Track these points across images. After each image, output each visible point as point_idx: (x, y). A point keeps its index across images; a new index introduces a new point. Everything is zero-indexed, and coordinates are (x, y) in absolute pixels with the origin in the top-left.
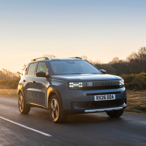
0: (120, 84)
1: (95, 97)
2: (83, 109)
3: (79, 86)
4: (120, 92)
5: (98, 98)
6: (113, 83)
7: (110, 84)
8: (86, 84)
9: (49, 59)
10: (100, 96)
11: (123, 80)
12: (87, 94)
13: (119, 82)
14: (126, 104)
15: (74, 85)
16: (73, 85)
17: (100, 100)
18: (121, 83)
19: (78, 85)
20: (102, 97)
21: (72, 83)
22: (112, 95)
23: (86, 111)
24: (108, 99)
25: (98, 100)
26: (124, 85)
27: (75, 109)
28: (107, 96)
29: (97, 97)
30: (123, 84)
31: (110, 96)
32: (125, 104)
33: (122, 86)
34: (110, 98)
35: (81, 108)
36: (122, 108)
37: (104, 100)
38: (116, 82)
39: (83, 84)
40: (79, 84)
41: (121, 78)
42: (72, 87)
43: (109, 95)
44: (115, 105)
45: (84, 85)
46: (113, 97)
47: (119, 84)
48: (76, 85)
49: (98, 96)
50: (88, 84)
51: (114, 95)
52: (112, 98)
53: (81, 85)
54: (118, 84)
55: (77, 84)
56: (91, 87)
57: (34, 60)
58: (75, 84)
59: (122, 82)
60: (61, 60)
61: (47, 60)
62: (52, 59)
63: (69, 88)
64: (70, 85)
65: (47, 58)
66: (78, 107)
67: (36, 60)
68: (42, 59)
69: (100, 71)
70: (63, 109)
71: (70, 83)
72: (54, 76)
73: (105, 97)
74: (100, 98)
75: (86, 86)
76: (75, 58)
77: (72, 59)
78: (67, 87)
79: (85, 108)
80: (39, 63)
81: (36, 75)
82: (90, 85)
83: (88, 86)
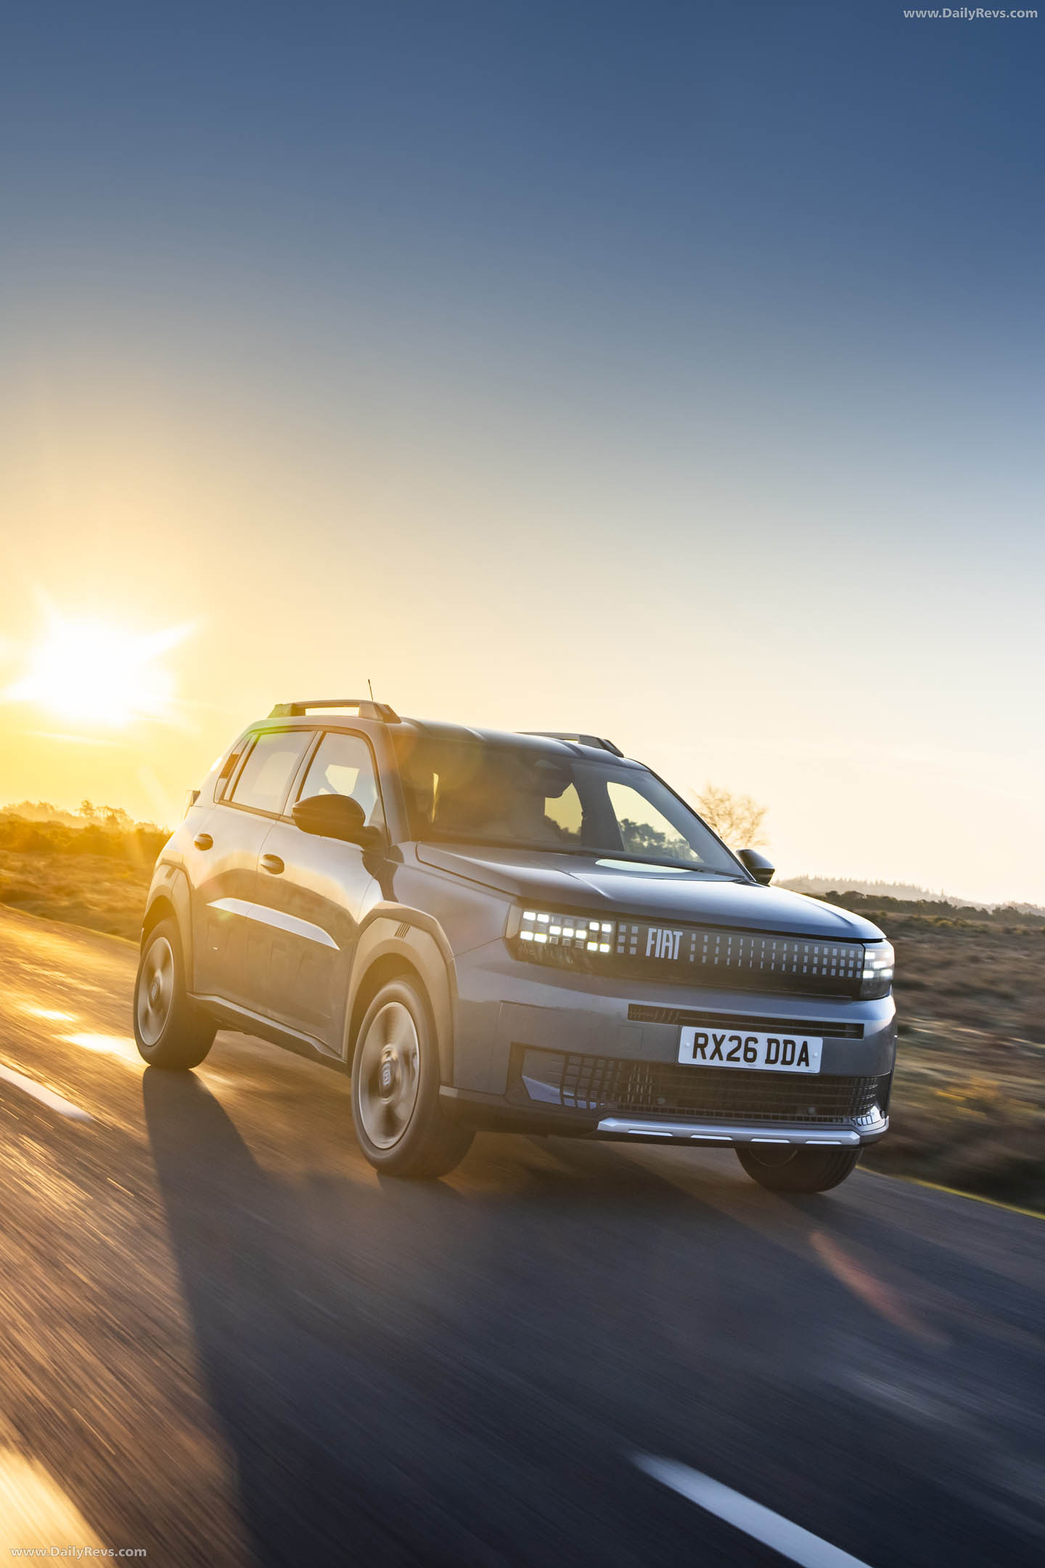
0: (868, 975)
1: (688, 1034)
2: (593, 1105)
3: (586, 941)
4: (858, 1029)
5: (703, 1047)
8: (634, 940)
9: (403, 723)
10: (719, 1033)
11: (886, 943)
12: (630, 1005)
13: (863, 961)
14: (884, 1115)
15: (555, 930)
16: (544, 928)
17: (716, 1062)
18: (877, 965)
19: (582, 934)
20: (735, 1043)
21: (544, 918)
22: (799, 1040)
23: (610, 1124)
24: (768, 1061)
25: (699, 1061)
26: (889, 981)
27: (534, 1095)
28: (770, 1041)
29: (698, 1035)
30: (888, 974)
31: (786, 1042)
32: (875, 1111)
33: (877, 989)
34: (784, 1062)
35: (576, 1098)
37: (742, 1064)
39: (616, 932)
40: (587, 928)
41: (880, 934)
42: (534, 944)
43: (781, 1037)
44: (812, 1110)
45: (622, 939)
46: (804, 1058)
47: (863, 969)
48: (568, 932)
49: (705, 1036)
50: (650, 942)
51: (816, 1045)
52: (801, 1059)
53: (599, 937)
54: (855, 970)
55: (576, 927)
56: (665, 962)
57: (297, 709)
58: (563, 926)
59: (884, 965)
60: (483, 738)
61: (386, 726)
62: (419, 725)
63: (515, 945)
64: (522, 925)
65: (386, 713)
66: (558, 1090)
67: (304, 714)
68: (354, 712)
69: (738, 858)
70: (449, 1084)
71: (529, 916)
72: (421, 846)
73: (754, 1051)
74: (715, 1050)
75: (633, 951)
76: (575, 743)
77: (555, 742)
78: (505, 937)
79: (602, 1104)
80: (327, 734)
81: (298, 815)
82: (667, 948)
83: (648, 953)
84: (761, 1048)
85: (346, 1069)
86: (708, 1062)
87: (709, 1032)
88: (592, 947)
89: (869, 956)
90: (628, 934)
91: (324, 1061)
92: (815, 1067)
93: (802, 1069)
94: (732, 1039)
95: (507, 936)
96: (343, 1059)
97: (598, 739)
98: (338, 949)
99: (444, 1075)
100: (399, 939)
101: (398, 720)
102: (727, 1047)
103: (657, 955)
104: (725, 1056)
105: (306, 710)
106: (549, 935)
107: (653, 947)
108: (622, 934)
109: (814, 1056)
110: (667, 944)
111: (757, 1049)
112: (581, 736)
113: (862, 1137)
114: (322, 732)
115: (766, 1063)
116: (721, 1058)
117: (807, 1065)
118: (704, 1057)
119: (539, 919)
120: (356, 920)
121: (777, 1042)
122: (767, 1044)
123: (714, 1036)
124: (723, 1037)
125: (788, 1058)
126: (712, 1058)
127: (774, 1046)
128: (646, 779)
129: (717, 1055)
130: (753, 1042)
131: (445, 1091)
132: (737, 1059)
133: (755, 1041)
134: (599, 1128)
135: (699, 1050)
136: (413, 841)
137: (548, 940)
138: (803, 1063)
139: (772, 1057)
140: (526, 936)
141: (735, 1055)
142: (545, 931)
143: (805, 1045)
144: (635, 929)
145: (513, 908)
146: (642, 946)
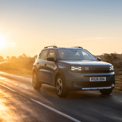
1: (91, 78)
2: (81, 87)
4: (110, 76)
5: (92, 79)
6: (105, 68)
7: (102, 69)
8: (84, 69)
9: (58, 48)
10: (94, 78)
11: (112, 66)
12: (84, 76)
13: (110, 68)
15: (75, 68)
17: (94, 81)
18: (111, 68)
19: (78, 69)
21: (74, 67)
22: (103, 77)
23: (83, 89)
24: (100, 80)
25: (92, 81)
27: (75, 86)
28: (100, 78)
29: (92, 78)
30: (113, 69)
32: (113, 85)
33: (112, 71)
34: (102, 80)
35: (79, 86)
36: (111, 87)
37: (97, 81)
38: (107, 68)
41: (112, 65)
42: (73, 70)
43: (101, 77)
44: (105, 85)
45: (82, 69)
46: (104, 79)
50: (85, 69)
51: (105, 78)
53: (80, 69)
54: (109, 69)
55: (77, 68)
56: (87, 71)
57: (47, 47)
62: (60, 48)
63: (71, 71)
64: (72, 68)
65: (56, 47)
66: (77, 86)
68: (53, 47)
75: (84, 70)
81: (47, 59)
82: (87, 69)
84: (99, 79)
87: (93, 78)
88: (79, 70)
90: (83, 68)
91: (53, 86)
92: (105, 80)
93: (104, 81)
98: (53, 73)
100: (59, 71)
102: (95, 79)
113: (112, 88)
114: (49, 50)
120: (54, 70)
128: (86, 51)
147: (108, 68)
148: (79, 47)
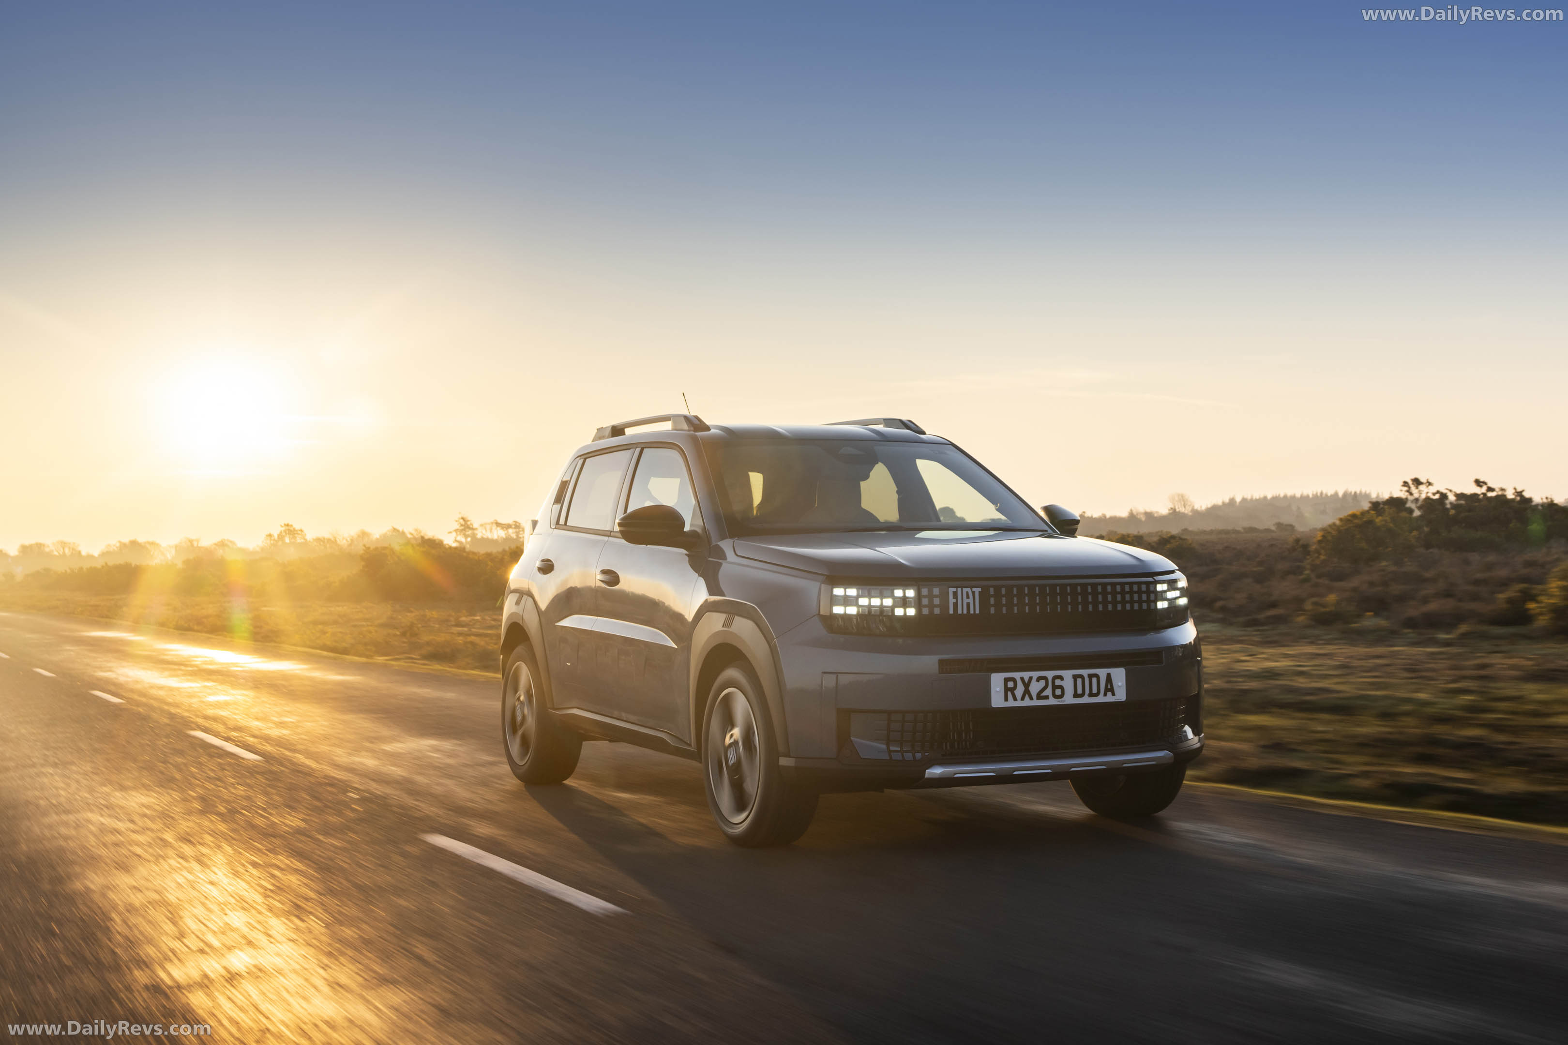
0: (1162, 605)
1: (997, 681)
2: (919, 756)
3: (892, 608)
4: (1154, 655)
5: (1013, 690)
8: (937, 601)
9: (713, 431)
10: (1026, 675)
11: (1178, 575)
13: (1155, 592)
14: (1196, 733)
15: (863, 601)
16: (853, 602)
17: (1027, 702)
18: (1171, 595)
19: (888, 602)
20: (1042, 683)
21: (852, 592)
22: (1102, 673)
23: (936, 771)
24: (1076, 695)
25: (1011, 703)
26: (1185, 608)
27: (864, 754)
28: (1075, 677)
29: (1006, 680)
30: (1183, 601)
31: (1091, 676)
32: (1189, 731)
33: (1176, 617)
34: (1091, 695)
35: (901, 752)
36: (1167, 755)
37: (1052, 701)
38: (1131, 592)
39: (919, 596)
41: (1171, 566)
42: (846, 617)
43: (1085, 672)
44: (1124, 736)
45: (925, 601)
46: (1110, 688)
47: (1155, 602)
48: (876, 602)
49: (1013, 680)
50: (952, 600)
51: (1119, 676)
52: (1107, 690)
53: (904, 602)
54: (1149, 601)
55: (882, 597)
56: (969, 618)
57: (617, 431)
58: (870, 596)
59: (1177, 593)
60: (787, 434)
61: (696, 435)
62: (727, 430)
63: (830, 620)
64: (834, 600)
65: (696, 424)
66: (884, 747)
67: (623, 434)
68: (667, 426)
69: (1042, 514)
70: (788, 755)
71: (838, 591)
72: (738, 542)
73: (1061, 688)
74: (1024, 692)
75: (937, 611)
76: (880, 427)
77: (856, 428)
78: (819, 614)
79: (927, 754)
80: (645, 449)
81: (622, 529)
82: (968, 604)
83: (951, 612)
84: (1068, 684)
85: (697, 755)
86: (1019, 703)
87: (1017, 675)
88: (899, 612)
89: (1160, 587)
90: (931, 596)
91: (678, 752)
92: (1121, 695)
93: (1109, 698)
94: (1039, 679)
95: (822, 613)
96: (693, 748)
97: (901, 421)
98: (676, 647)
99: (781, 748)
100: (728, 629)
101: (708, 428)
102: (1035, 688)
103: (960, 612)
104: (1034, 696)
105: (626, 430)
106: (859, 606)
107: (955, 605)
108: (925, 597)
109: (1119, 687)
110: (968, 601)
111: (1063, 685)
112: (885, 420)
113: (1176, 756)
114: (640, 449)
115: (1074, 697)
116: (1031, 698)
117: (1113, 694)
118: (1015, 699)
119: (847, 594)
120: (687, 617)
121: (1082, 677)
122: (1073, 679)
123: (1022, 679)
124: (1031, 678)
125: (1095, 690)
126: (1023, 699)
127: (1079, 681)
128: (948, 452)
129: (1027, 695)
130: (1059, 680)
131: (783, 761)
132: (1047, 697)
133: (1061, 678)
134: (926, 776)
135: (1009, 693)
136: (730, 538)
137: (858, 612)
138: (1109, 694)
139: (1080, 691)
140: (838, 610)
141: (1044, 694)
142: (855, 604)
143: (1109, 676)
144: (936, 591)
145: (823, 585)
146: (944, 606)
147: (1140, 592)
148: (888, 422)
